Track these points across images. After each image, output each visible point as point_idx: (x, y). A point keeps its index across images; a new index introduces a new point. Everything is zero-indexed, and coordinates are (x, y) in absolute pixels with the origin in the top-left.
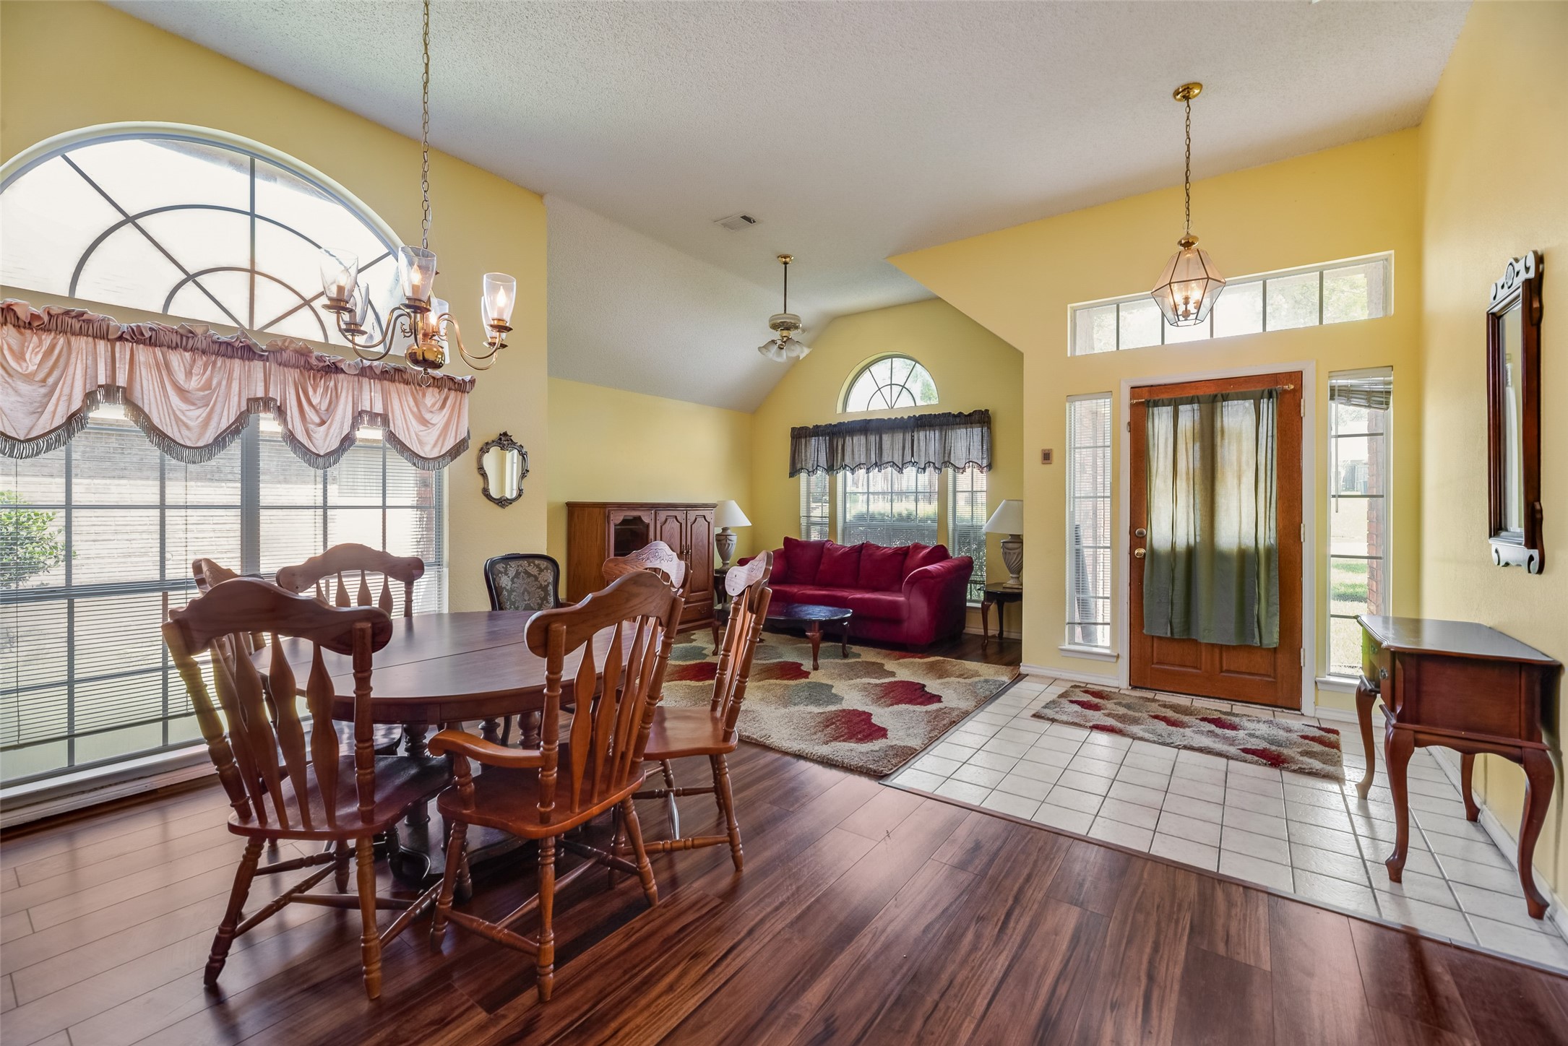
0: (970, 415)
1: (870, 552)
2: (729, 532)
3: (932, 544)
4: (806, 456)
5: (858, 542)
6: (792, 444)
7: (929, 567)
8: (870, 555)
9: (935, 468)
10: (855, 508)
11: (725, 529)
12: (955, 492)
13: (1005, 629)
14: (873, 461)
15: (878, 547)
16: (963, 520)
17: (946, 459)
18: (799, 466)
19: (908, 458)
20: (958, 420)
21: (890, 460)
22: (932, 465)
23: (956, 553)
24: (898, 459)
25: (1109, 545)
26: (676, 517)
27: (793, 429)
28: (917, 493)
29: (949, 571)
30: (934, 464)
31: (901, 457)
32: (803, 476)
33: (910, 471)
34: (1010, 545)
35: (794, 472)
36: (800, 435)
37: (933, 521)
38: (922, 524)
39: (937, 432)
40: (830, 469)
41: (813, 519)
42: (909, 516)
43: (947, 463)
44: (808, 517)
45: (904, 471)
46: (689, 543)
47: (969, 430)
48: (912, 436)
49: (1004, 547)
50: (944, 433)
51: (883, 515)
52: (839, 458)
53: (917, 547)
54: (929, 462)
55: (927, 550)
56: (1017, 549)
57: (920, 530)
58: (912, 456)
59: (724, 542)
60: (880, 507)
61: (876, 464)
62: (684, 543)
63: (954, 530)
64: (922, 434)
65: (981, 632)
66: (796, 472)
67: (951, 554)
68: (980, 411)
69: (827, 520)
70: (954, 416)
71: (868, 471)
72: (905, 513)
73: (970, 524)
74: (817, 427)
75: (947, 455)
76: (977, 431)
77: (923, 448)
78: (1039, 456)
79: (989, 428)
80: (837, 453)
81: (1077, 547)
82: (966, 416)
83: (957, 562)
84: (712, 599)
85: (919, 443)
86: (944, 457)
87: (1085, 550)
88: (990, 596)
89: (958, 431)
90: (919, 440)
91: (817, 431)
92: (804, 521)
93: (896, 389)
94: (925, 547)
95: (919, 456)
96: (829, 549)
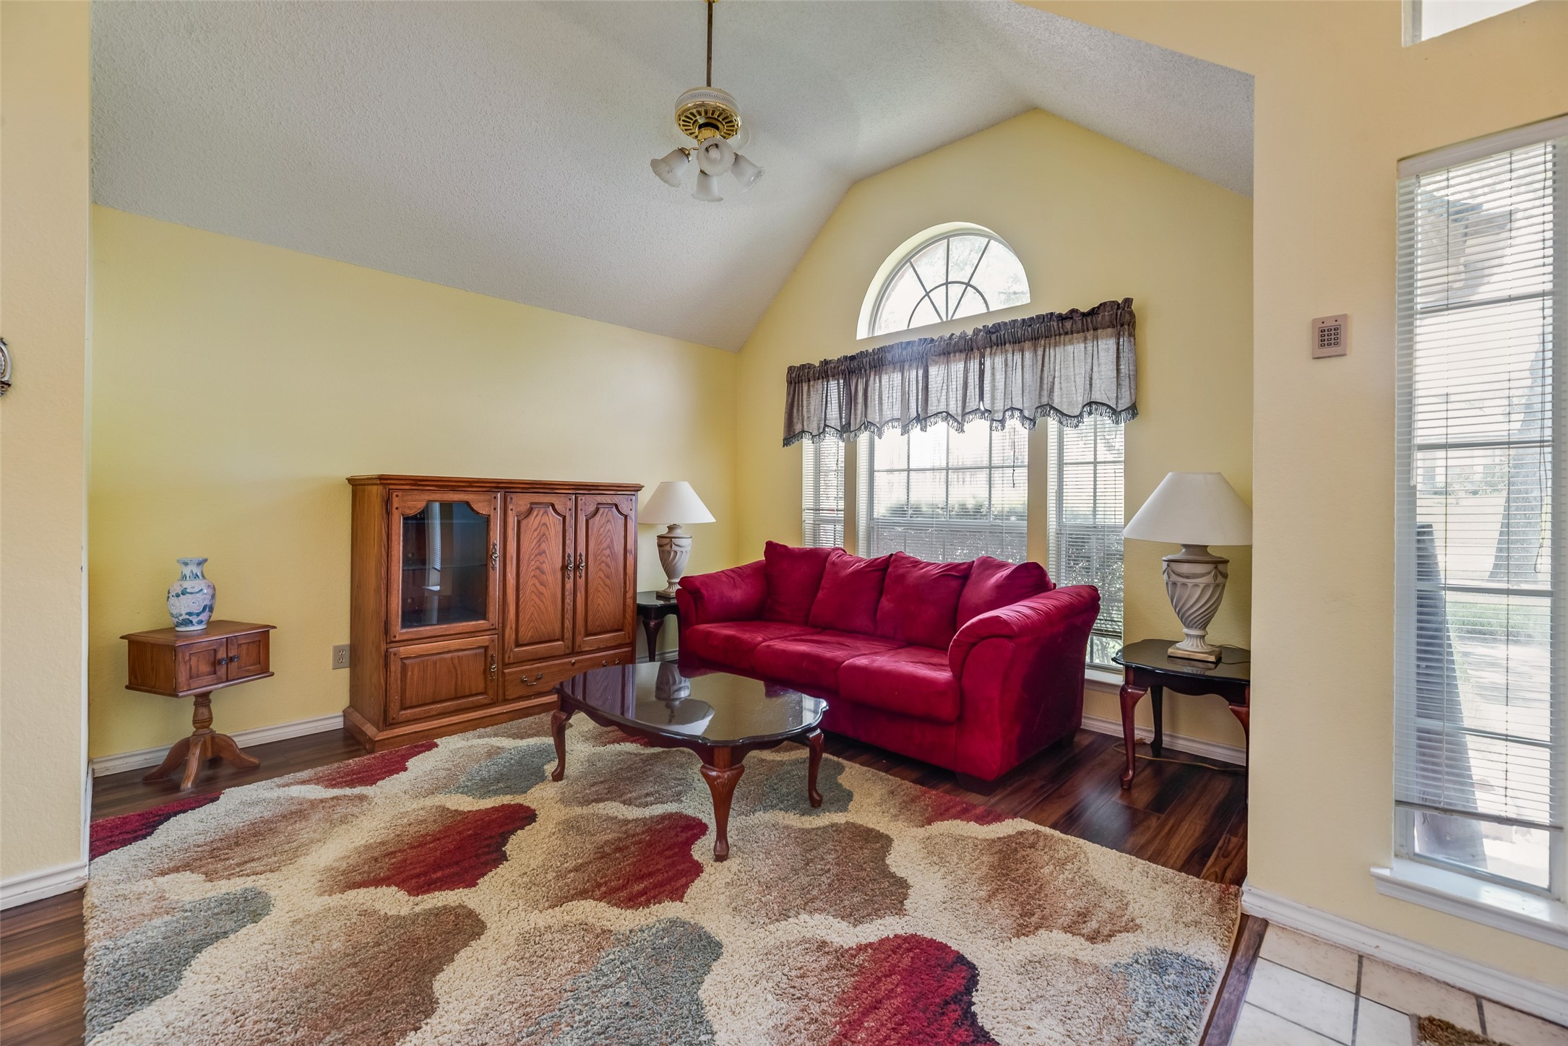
0: (1093, 312)
1: (901, 571)
2: (678, 532)
3: (1015, 557)
4: (809, 411)
5: (884, 553)
6: (788, 394)
7: (1004, 612)
8: (903, 576)
9: (1024, 418)
10: (888, 495)
11: (671, 528)
12: (1061, 464)
13: (1165, 730)
14: (913, 414)
15: (916, 563)
16: (1076, 517)
17: (1045, 400)
18: (798, 428)
19: (973, 403)
20: (1068, 324)
21: (942, 408)
22: (1017, 414)
23: (1063, 578)
24: (954, 408)
25: (1548, 587)
26: (553, 506)
27: (791, 369)
28: (990, 467)
29: (1048, 618)
30: (1021, 411)
31: (960, 404)
32: (807, 443)
33: (978, 426)
34: (1185, 568)
35: (791, 436)
36: (799, 378)
37: (1020, 517)
38: (998, 522)
39: (1028, 355)
40: (845, 430)
41: (824, 514)
42: (978, 510)
43: (1047, 408)
44: (817, 510)
45: (966, 426)
46: (581, 549)
47: (1089, 345)
48: (981, 364)
49: (1169, 571)
50: (1040, 353)
51: (934, 506)
52: (859, 412)
53: (989, 565)
54: (1012, 409)
55: (1005, 573)
56: (1202, 575)
57: (996, 532)
58: (981, 398)
59: (668, 548)
60: (927, 493)
61: (918, 419)
62: (570, 551)
63: (1059, 534)
64: (999, 360)
65: (1118, 731)
66: (794, 436)
67: (1052, 578)
68: (1114, 304)
69: (841, 514)
70: (1061, 318)
71: (905, 430)
72: (970, 504)
73: (1090, 522)
74: (825, 363)
75: (1045, 393)
76: (1106, 346)
77: (1000, 384)
78: (1304, 339)
79: (1131, 335)
80: (856, 404)
81: (1424, 586)
82: (1084, 315)
83: (1066, 599)
84: (632, 644)
85: (993, 374)
86: (1040, 398)
87: (1450, 596)
88: (1137, 676)
89: (1070, 348)
90: (993, 368)
91: (826, 371)
92: (808, 517)
93: (956, 290)
94: (1002, 565)
95: (993, 398)
96: (834, 564)
